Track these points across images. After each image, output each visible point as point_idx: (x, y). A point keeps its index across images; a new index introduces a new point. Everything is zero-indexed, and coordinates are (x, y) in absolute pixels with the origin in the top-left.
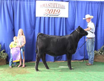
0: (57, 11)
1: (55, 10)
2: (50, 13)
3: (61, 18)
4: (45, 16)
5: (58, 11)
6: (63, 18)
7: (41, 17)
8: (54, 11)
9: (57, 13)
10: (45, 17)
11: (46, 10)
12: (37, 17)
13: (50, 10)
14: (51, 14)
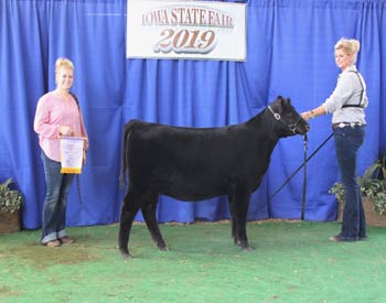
0: (203, 38)
1: (196, 33)
2: (178, 44)
3: (221, 62)
4: (161, 55)
5: (208, 36)
6: (228, 62)
7: (144, 60)
8: (191, 35)
9: (205, 44)
10: (159, 61)
11: (163, 34)
12: (130, 59)
13: (179, 35)
14: (182, 49)
